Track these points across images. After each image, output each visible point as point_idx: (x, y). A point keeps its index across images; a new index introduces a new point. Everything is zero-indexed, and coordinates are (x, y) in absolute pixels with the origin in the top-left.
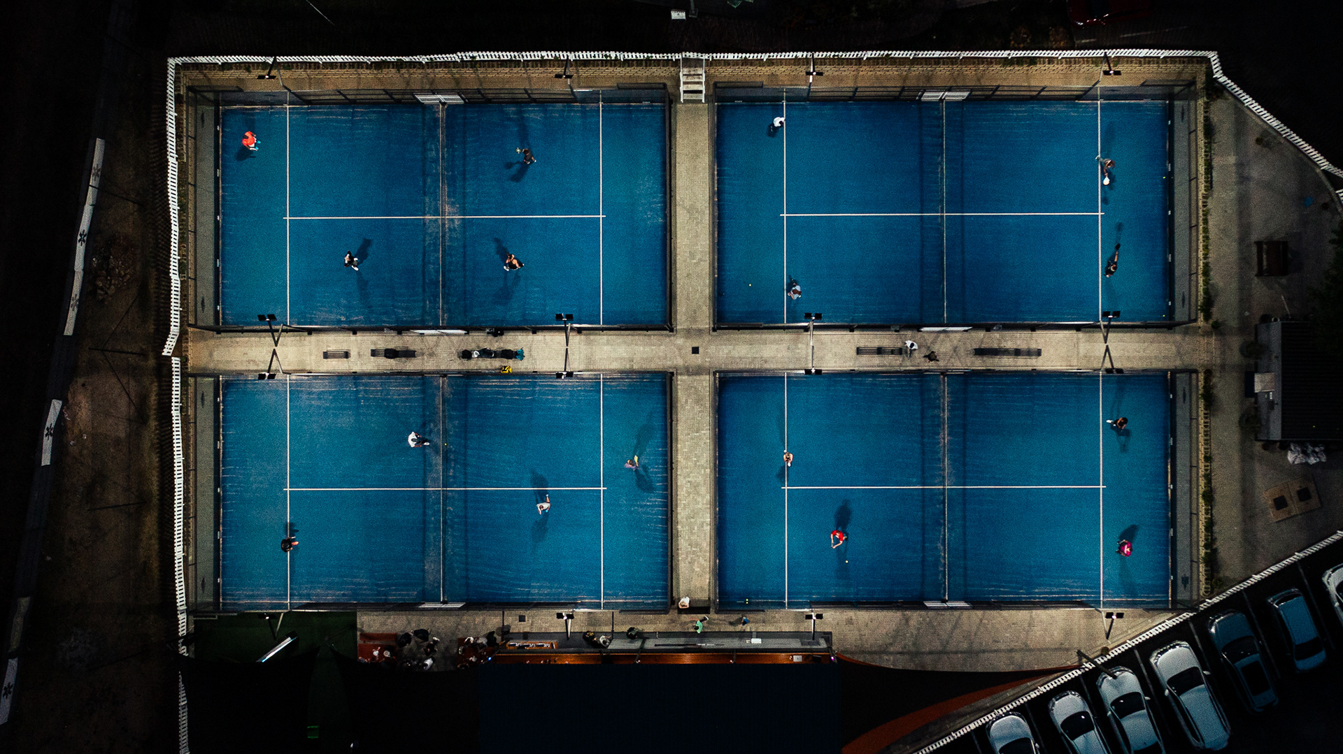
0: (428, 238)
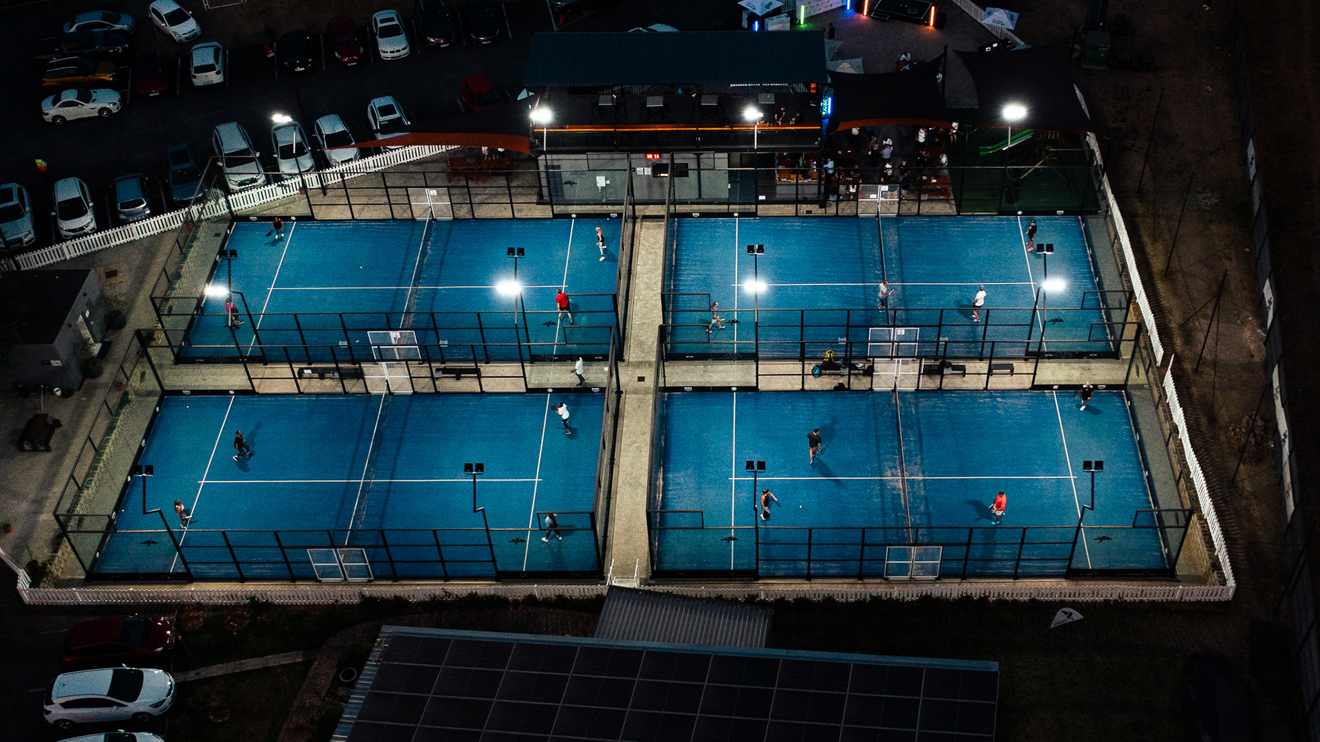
0: (919, 461)
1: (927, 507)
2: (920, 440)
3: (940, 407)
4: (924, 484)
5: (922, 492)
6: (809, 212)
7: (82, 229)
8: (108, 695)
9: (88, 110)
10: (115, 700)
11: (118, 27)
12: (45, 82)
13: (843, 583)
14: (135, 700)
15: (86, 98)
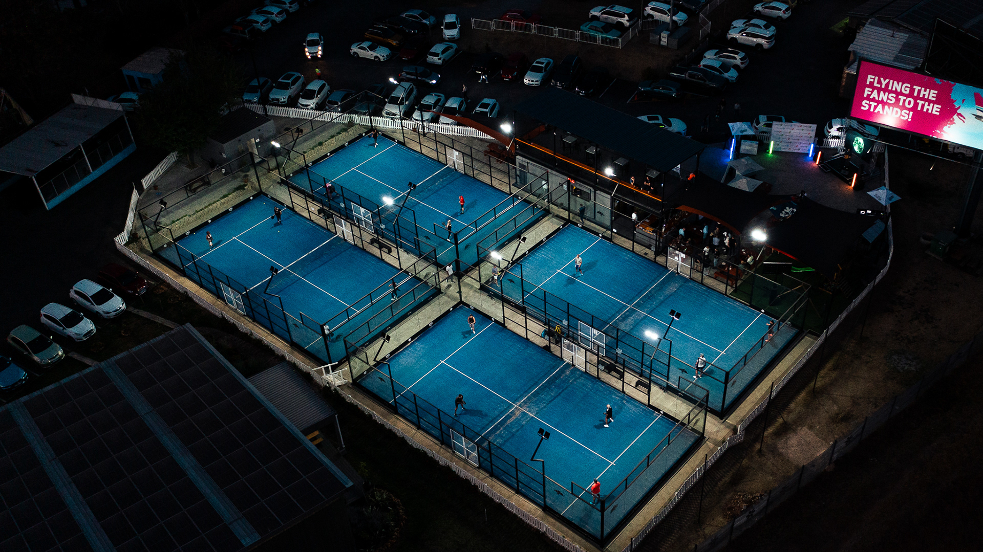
0: (542, 407)
1: (517, 431)
2: (555, 398)
3: (587, 387)
4: (531, 419)
5: (524, 423)
6: (646, 254)
7: (307, 105)
8: (90, 297)
9: (370, 54)
10: (92, 300)
11: (424, 21)
12: (365, 35)
13: (432, 441)
14: (100, 305)
15: (372, 48)
